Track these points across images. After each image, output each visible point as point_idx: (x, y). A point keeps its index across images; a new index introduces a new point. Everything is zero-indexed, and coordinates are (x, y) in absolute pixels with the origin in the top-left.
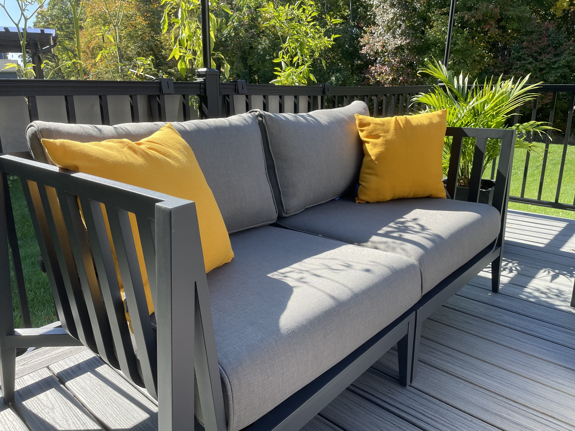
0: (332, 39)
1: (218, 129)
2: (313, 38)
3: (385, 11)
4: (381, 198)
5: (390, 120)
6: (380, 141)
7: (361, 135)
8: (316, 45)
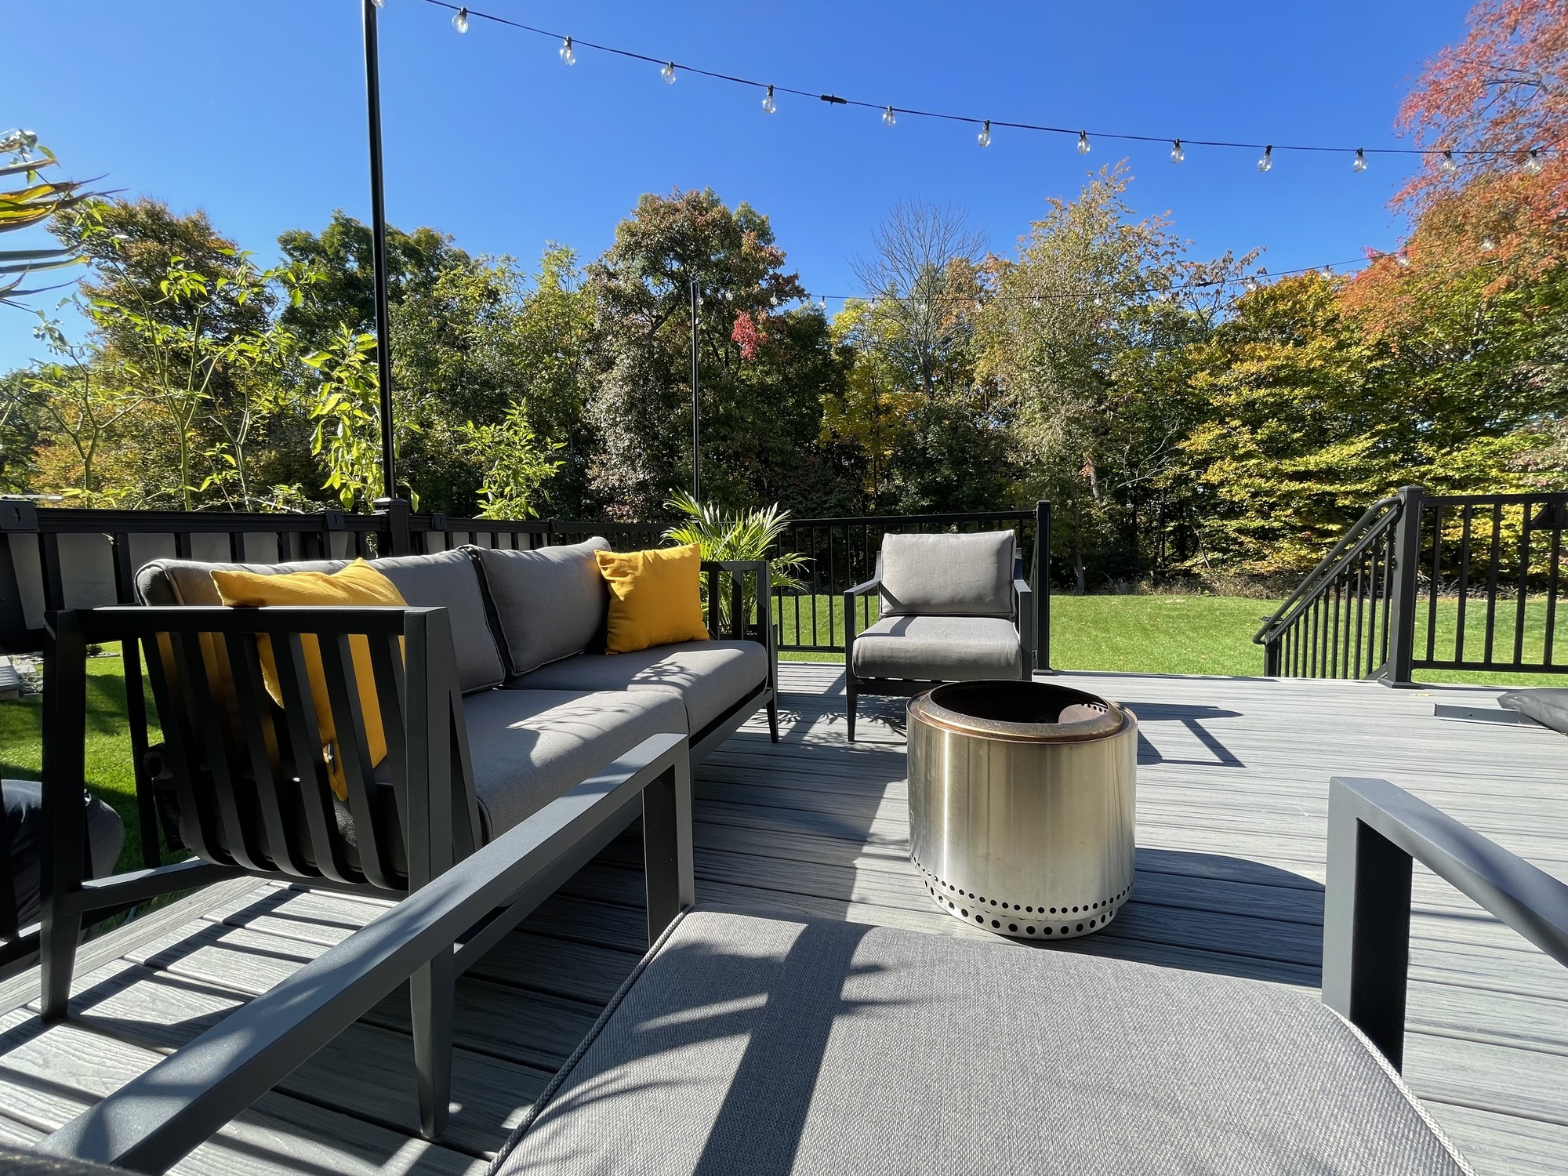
0: (555, 466)
1: (419, 567)
2: (530, 464)
3: (618, 437)
4: (636, 645)
5: (638, 556)
6: (628, 578)
7: (605, 574)
8: (535, 473)
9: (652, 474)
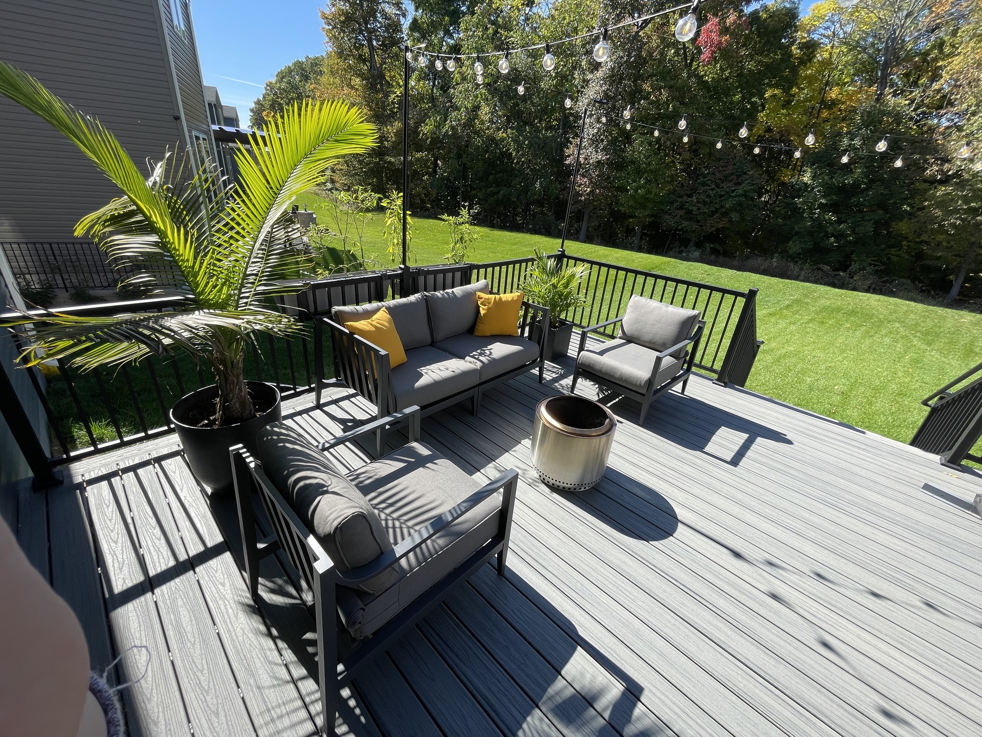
7: (479, 302)
9: (608, 157)
